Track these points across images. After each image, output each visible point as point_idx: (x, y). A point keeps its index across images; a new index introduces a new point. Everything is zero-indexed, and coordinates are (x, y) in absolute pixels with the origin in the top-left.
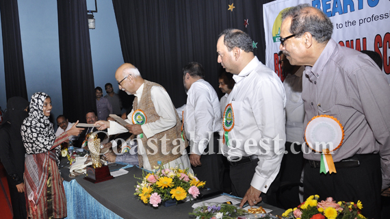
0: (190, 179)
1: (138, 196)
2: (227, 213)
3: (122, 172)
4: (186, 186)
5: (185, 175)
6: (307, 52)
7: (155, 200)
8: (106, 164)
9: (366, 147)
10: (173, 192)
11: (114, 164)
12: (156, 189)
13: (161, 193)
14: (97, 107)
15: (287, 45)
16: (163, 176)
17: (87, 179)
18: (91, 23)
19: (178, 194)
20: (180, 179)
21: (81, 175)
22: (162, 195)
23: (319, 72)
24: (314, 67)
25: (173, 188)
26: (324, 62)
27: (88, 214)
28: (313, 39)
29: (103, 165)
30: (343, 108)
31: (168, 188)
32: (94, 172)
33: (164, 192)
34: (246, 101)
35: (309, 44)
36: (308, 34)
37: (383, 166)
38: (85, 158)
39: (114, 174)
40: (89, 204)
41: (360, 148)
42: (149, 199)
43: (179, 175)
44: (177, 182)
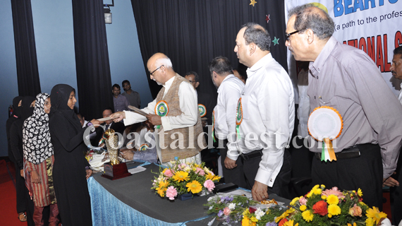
0: (206, 173)
1: (155, 190)
2: (240, 204)
3: (140, 169)
4: (202, 180)
5: (200, 169)
6: (309, 47)
7: (172, 193)
8: (123, 161)
9: (364, 137)
10: (189, 186)
11: (132, 161)
12: (172, 182)
13: (178, 187)
14: (115, 105)
15: (292, 41)
16: (180, 170)
17: (104, 176)
18: (107, 18)
19: (194, 187)
20: (196, 173)
21: (99, 172)
22: (178, 188)
23: (320, 67)
24: (316, 62)
25: (189, 181)
26: (325, 58)
27: (105, 211)
28: (315, 35)
29: (121, 162)
30: (342, 99)
31: (184, 182)
32: (111, 169)
33: (180, 186)
34: (253, 96)
35: (310, 40)
36: (310, 31)
37: (383, 156)
38: (102, 156)
39: (132, 171)
40: (106, 201)
41: (359, 138)
42: (165, 192)
43: (195, 169)
44: (193, 176)
